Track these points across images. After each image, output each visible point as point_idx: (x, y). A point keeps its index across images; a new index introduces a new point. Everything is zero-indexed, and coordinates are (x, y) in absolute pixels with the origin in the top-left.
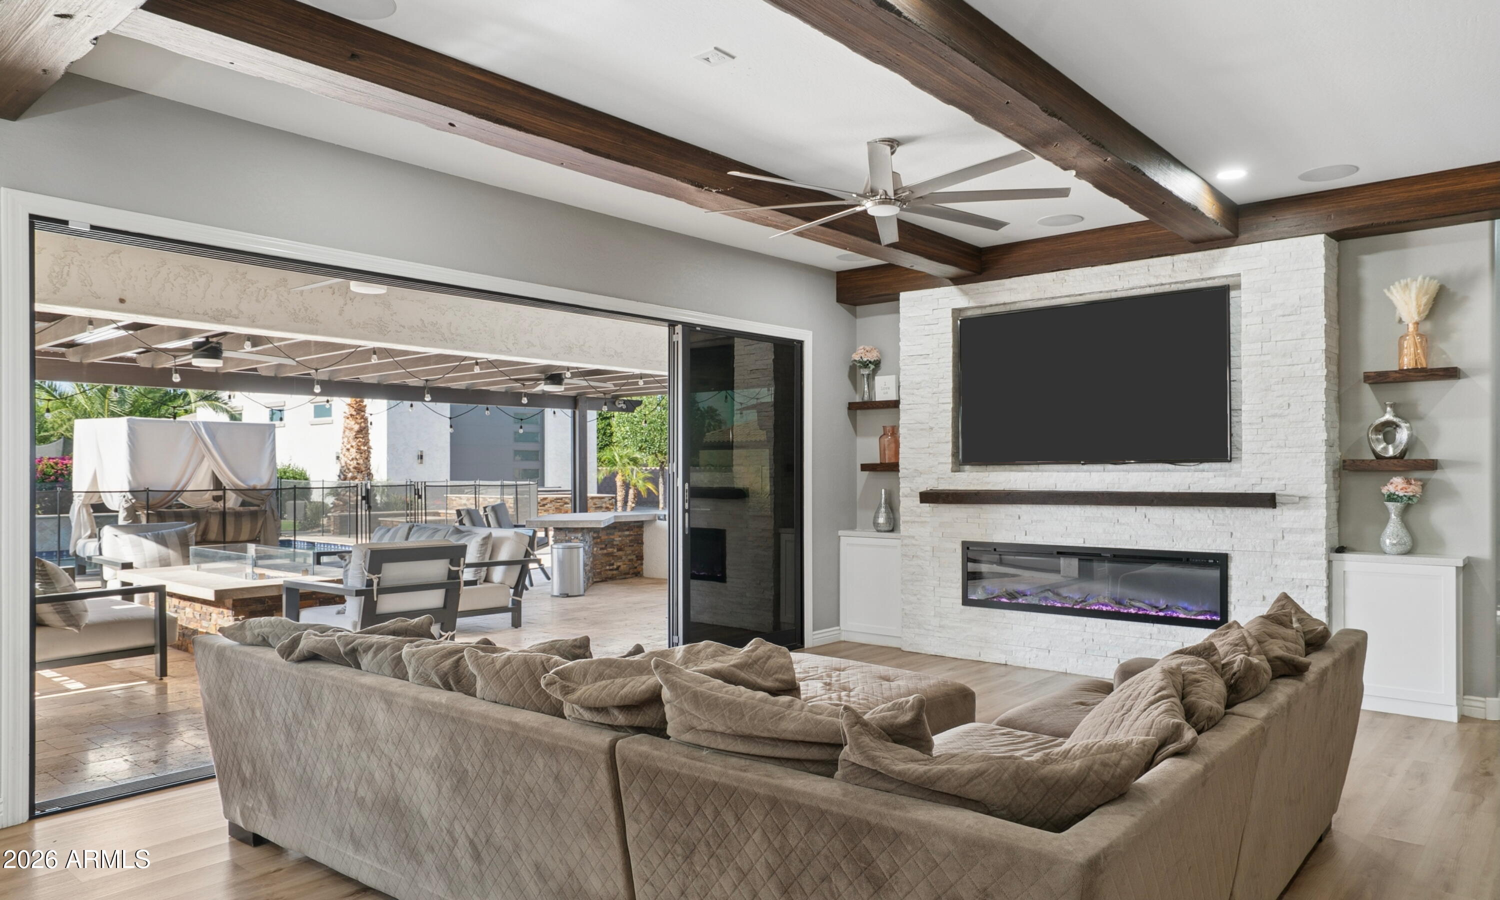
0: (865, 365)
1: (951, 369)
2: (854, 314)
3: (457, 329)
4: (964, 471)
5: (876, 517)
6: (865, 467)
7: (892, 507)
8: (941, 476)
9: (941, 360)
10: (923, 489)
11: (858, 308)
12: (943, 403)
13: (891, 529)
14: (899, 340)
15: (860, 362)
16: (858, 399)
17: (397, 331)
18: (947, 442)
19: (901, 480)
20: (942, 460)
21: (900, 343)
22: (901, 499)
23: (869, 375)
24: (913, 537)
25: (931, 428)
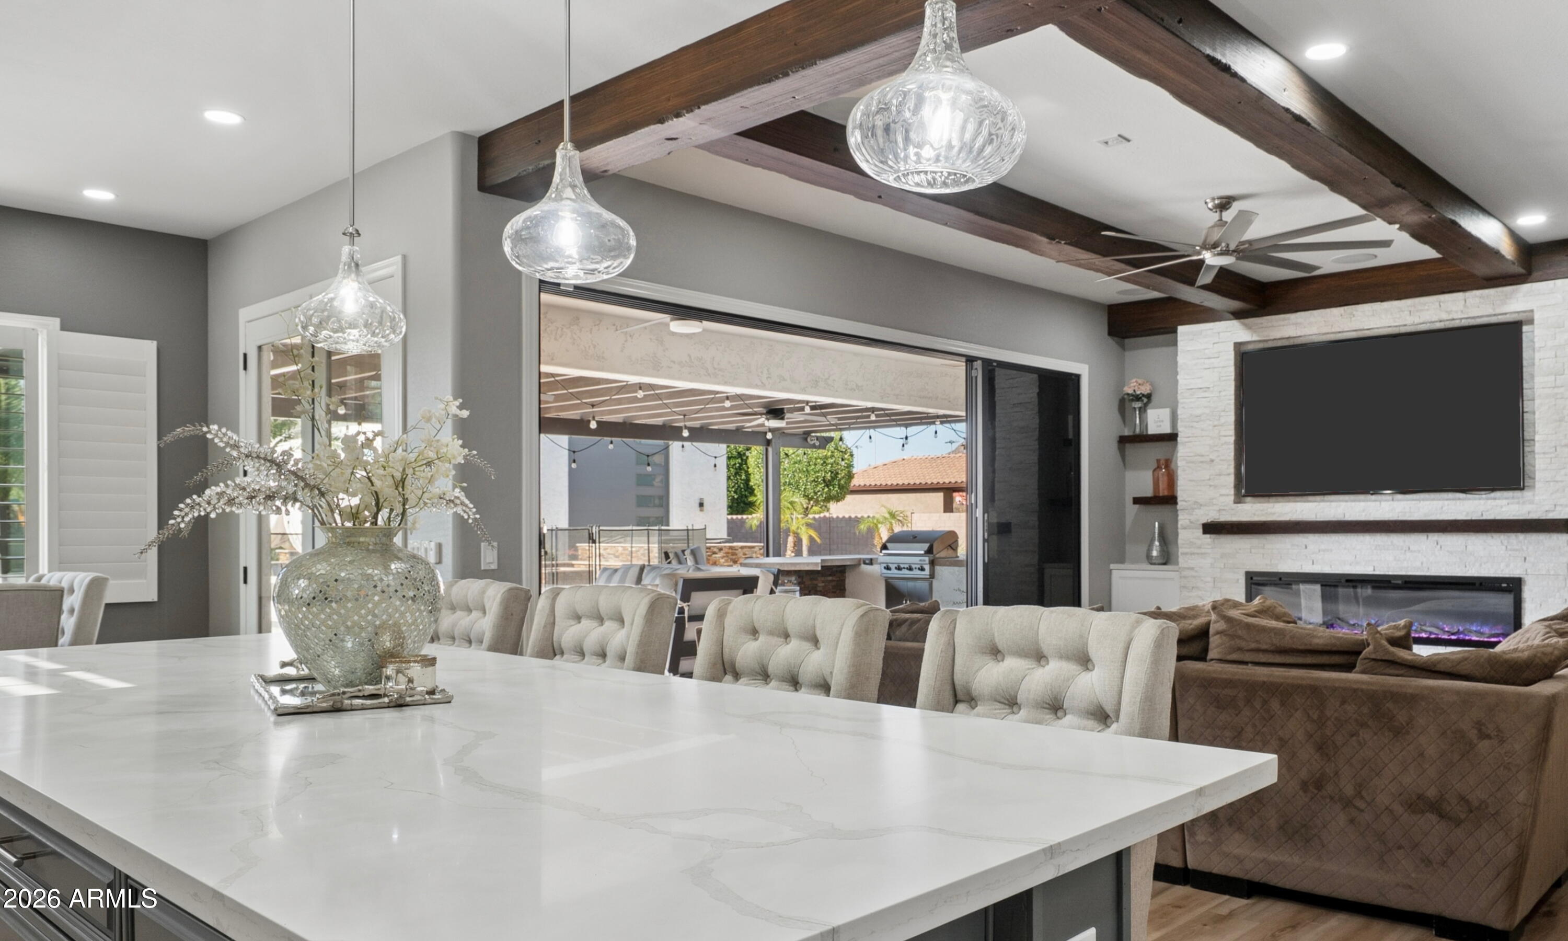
0: (1137, 398)
1: (1233, 402)
2: (1123, 347)
3: (719, 364)
4: (1245, 503)
5: (1149, 550)
6: (1137, 501)
7: (1167, 540)
8: (1222, 508)
9: (1223, 393)
10: (1205, 521)
11: (1127, 341)
12: (1225, 436)
13: (1164, 561)
14: (1177, 373)
15: (1132, 395)
16: (1127, 432)
17: (669, 367)
18: (1229, 474)
19: (1179, 513)
20: (1224, 491)
21: (1178, 377)
22: (1180, 531)
23: (1140, 408)
24: (1192, 569)
25: (1212, 461)
